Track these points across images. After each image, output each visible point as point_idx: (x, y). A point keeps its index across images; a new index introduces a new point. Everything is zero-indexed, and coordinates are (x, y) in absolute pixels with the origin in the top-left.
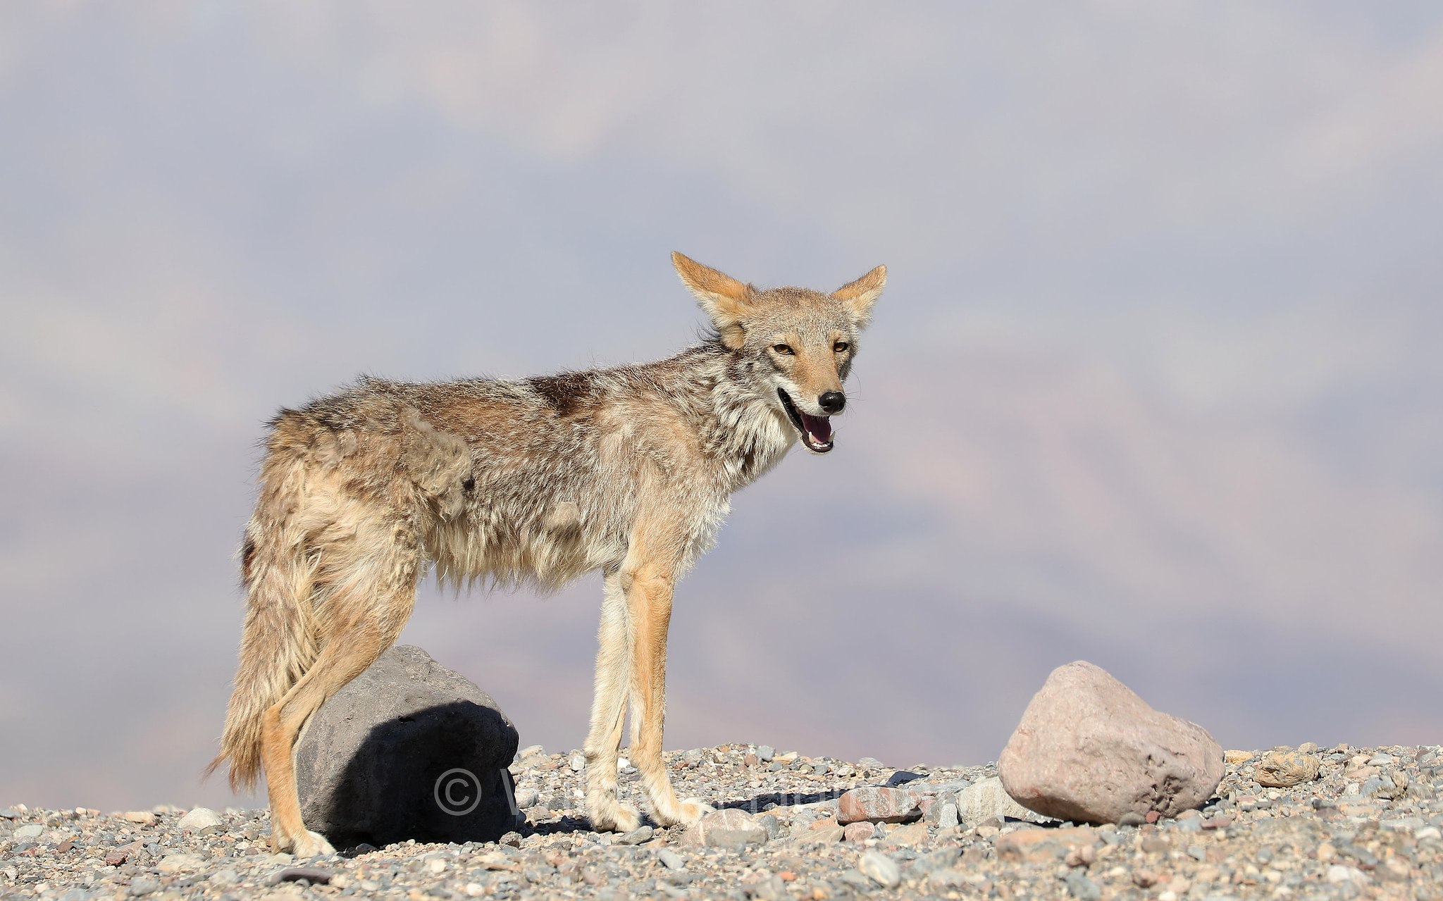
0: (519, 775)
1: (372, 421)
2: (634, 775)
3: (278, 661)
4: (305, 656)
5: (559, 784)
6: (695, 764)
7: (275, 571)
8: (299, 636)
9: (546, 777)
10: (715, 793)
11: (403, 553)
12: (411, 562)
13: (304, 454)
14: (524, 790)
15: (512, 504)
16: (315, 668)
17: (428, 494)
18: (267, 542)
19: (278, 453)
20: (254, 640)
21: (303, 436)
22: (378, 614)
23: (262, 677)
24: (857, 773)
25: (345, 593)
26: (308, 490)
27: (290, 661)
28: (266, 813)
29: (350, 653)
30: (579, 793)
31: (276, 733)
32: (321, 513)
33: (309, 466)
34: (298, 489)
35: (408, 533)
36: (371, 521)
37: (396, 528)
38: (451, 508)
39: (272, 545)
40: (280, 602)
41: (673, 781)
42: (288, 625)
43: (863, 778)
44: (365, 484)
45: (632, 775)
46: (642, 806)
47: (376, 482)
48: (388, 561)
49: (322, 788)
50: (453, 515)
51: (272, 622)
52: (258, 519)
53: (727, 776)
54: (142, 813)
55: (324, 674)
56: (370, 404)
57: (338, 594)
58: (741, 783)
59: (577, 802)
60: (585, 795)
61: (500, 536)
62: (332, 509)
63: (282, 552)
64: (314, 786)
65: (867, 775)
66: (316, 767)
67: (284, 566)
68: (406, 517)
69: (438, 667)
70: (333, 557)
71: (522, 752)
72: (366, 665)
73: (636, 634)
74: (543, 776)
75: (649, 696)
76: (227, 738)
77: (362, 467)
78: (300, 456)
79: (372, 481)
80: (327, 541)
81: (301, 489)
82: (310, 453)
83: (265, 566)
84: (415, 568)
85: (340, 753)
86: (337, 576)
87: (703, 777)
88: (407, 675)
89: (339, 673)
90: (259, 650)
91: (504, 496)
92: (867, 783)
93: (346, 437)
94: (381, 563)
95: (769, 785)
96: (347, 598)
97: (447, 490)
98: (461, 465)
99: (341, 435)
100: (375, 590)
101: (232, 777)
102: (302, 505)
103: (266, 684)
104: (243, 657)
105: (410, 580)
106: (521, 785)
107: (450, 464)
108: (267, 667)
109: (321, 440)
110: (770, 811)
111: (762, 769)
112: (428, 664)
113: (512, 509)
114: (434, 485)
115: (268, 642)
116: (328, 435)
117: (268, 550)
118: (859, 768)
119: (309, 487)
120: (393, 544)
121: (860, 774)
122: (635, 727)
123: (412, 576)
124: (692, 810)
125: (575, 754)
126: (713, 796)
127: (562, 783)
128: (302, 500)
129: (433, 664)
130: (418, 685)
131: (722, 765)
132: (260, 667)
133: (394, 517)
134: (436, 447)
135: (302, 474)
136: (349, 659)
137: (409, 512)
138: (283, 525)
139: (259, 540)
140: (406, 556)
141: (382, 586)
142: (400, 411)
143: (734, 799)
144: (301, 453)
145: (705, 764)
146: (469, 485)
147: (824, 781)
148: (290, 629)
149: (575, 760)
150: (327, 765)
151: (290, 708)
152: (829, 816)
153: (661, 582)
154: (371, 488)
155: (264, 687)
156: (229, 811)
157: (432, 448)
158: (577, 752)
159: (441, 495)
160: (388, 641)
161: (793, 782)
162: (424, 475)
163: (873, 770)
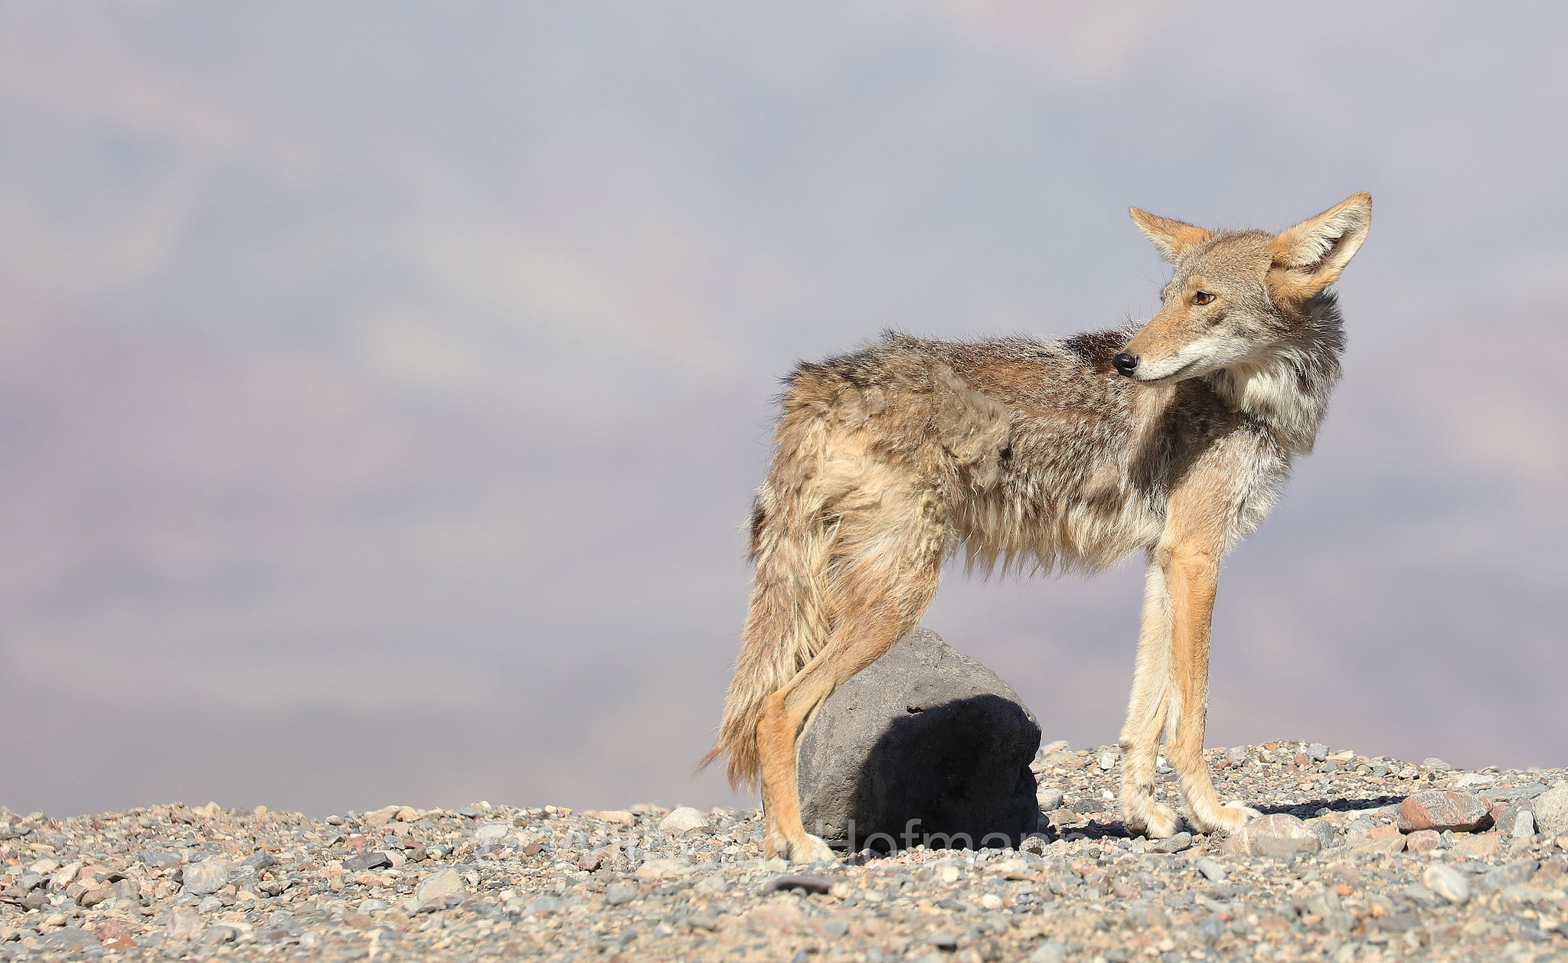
0: (1041, 774)
1: (901, 378)
2: (1170, 774)
3: (785, 645)
4: (817, 640)
5: (1086, 783)
6: (1239, 764)
7: (786, 543)
8: (812, 617)
9: (1071, 777)
10: (1261, 796)
11: (931, 527)
12: (938, 538)
13: (825, 413)
14: (1047, 791)
15: (1049, 472)
16: (824, 653)
17: (960, 461)
18: (779, 510)
19: (797, 411)
20: (761, 620)
21: (823, 392)
22: (898, 595)
23: (766, 661)
24: (1420, 776)
25: (863, 568)
26: (828, 453)
27: (800, 645)
28: (758, 813)
29: (865, 637)
30: (1108, 795)
31: (778, 722)
32: (842, 477)
33: (831, 425)
34: (817, 451)
35: (937, 505)
36: (898, 488)
37: (924, 499)
38: (985, 478)
39: (784, 514)
40: (791, 579)
41: (1214, 781)
42: (798, 605)
43: (1428, 781)
44: (894, 447)
45: (1168, 775)
46: (1180, 809)
47: (906, 445)
48: (913, 535)
49: (821, 786)
50: (986, 487)
51: (781, 600)
52: (771, 484)
53: (1275, 777)
54: (619, 812)
55: (835, 658)
56: (898, 359)
57: (854, 568)
58: (1290, 785)
59: (1106, 805)
60: (1116, 797)
61: (1037, 509)
62: (855, 473)
63: (797, 522)
64: (812, 784)
65: (1432, 777)
66: (814, 763)
67: (798, 539)
68: (935, 487)
69: (952, 651)
70: (853, 527)
71: (1045, 747)
72: (883, 650)
73: (1174, 617)
74: (1068, 775)
75: (1189, 689)
76: (727, 728)
77: (891, 429)
78: (821, 415)
79: (901, 444)
80: (847, 509)
81: (820, 452)
82: (832, 411)
83: (775, 538)
84: (943, 545)
85: (841, 747)
86: (856, 549)
87: (1247, 778)
88: (917, 660)
89: (851, 659)
90: (765, 631)
91: (1041, 464)
92: (1432, 787)
93: (873, 394)
94: (906, 537)
95: (1322, 787)
96: (864, 574)
97: (981, 458)
98: (998, 432)
99: (867, 392)
100: (897, 567)
101: (731, 771)
102: (820, 469)
103: (771, 670)
104: (747, 638)
105: (935, 560)
106: (1043, 784)
107: (985, 428)
108: (773, 650)
109: (844, 398)
110: (1323, 816)
111: (1314, 769)
112: (940, 648)
113: (1049, 478)
114: (967, 452)
115: (775, 623)
116: (852, 391)
117: (780, 519)
118: (1423, 770)
119: (830, 449)
120: (920, 517)
121: (1424, 777)
122: (1173, 723)
123: (937, 554)
124: (1235, 815)
125: (1104, 751)
126: (1259, 800)
127: (1090, 784)
128: (821, 463)
129: (946, 649)
130: (928, 672)
131: (1268, 765)
132: (765, 649)
133: (923, 486)
134: (971, 410)
135: (823, 435)
136: (863, 644)
137: (939, 481)
138: (799, 491)
139: (770, 510)
140: (933, 531)
141: (905, 563)
142: (930, 368)
143: (1282, 803)
144: (822, 411)
145: (1250, 763)
146: (1006, 454)
147: (1384, 784)
148: (801, 609)
149: (1104, 757)
150: (827, 760)
151: (794, 695)
152: (1390, 823)
153: (1202, 559)
154: (901, 452)
155: (768, 673)
156: (716, 811)
157: (965, 408)
158: (1106, 749)
159: (975, 464)
160: (907, 626)
161: (1349, 784)
162: (955, 439)
163: (1439, 772)
